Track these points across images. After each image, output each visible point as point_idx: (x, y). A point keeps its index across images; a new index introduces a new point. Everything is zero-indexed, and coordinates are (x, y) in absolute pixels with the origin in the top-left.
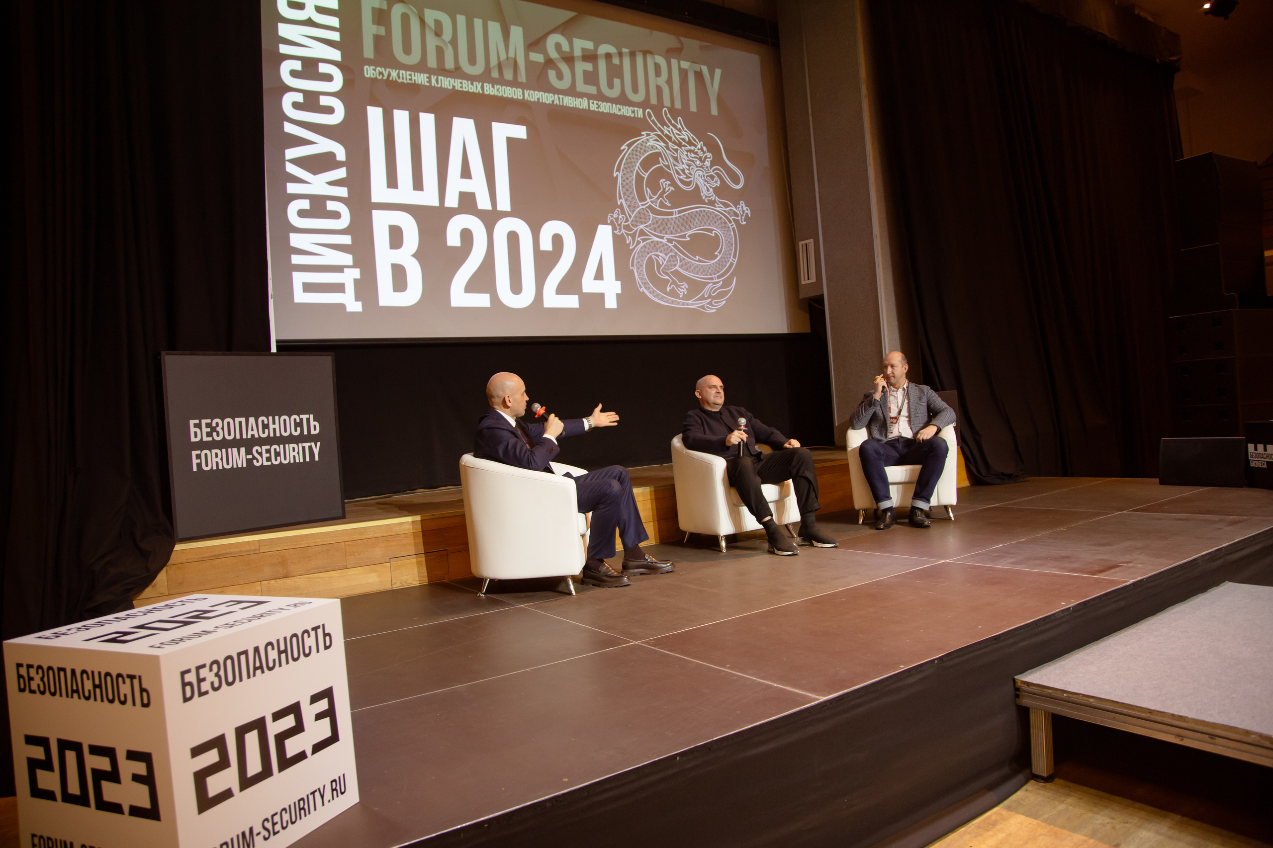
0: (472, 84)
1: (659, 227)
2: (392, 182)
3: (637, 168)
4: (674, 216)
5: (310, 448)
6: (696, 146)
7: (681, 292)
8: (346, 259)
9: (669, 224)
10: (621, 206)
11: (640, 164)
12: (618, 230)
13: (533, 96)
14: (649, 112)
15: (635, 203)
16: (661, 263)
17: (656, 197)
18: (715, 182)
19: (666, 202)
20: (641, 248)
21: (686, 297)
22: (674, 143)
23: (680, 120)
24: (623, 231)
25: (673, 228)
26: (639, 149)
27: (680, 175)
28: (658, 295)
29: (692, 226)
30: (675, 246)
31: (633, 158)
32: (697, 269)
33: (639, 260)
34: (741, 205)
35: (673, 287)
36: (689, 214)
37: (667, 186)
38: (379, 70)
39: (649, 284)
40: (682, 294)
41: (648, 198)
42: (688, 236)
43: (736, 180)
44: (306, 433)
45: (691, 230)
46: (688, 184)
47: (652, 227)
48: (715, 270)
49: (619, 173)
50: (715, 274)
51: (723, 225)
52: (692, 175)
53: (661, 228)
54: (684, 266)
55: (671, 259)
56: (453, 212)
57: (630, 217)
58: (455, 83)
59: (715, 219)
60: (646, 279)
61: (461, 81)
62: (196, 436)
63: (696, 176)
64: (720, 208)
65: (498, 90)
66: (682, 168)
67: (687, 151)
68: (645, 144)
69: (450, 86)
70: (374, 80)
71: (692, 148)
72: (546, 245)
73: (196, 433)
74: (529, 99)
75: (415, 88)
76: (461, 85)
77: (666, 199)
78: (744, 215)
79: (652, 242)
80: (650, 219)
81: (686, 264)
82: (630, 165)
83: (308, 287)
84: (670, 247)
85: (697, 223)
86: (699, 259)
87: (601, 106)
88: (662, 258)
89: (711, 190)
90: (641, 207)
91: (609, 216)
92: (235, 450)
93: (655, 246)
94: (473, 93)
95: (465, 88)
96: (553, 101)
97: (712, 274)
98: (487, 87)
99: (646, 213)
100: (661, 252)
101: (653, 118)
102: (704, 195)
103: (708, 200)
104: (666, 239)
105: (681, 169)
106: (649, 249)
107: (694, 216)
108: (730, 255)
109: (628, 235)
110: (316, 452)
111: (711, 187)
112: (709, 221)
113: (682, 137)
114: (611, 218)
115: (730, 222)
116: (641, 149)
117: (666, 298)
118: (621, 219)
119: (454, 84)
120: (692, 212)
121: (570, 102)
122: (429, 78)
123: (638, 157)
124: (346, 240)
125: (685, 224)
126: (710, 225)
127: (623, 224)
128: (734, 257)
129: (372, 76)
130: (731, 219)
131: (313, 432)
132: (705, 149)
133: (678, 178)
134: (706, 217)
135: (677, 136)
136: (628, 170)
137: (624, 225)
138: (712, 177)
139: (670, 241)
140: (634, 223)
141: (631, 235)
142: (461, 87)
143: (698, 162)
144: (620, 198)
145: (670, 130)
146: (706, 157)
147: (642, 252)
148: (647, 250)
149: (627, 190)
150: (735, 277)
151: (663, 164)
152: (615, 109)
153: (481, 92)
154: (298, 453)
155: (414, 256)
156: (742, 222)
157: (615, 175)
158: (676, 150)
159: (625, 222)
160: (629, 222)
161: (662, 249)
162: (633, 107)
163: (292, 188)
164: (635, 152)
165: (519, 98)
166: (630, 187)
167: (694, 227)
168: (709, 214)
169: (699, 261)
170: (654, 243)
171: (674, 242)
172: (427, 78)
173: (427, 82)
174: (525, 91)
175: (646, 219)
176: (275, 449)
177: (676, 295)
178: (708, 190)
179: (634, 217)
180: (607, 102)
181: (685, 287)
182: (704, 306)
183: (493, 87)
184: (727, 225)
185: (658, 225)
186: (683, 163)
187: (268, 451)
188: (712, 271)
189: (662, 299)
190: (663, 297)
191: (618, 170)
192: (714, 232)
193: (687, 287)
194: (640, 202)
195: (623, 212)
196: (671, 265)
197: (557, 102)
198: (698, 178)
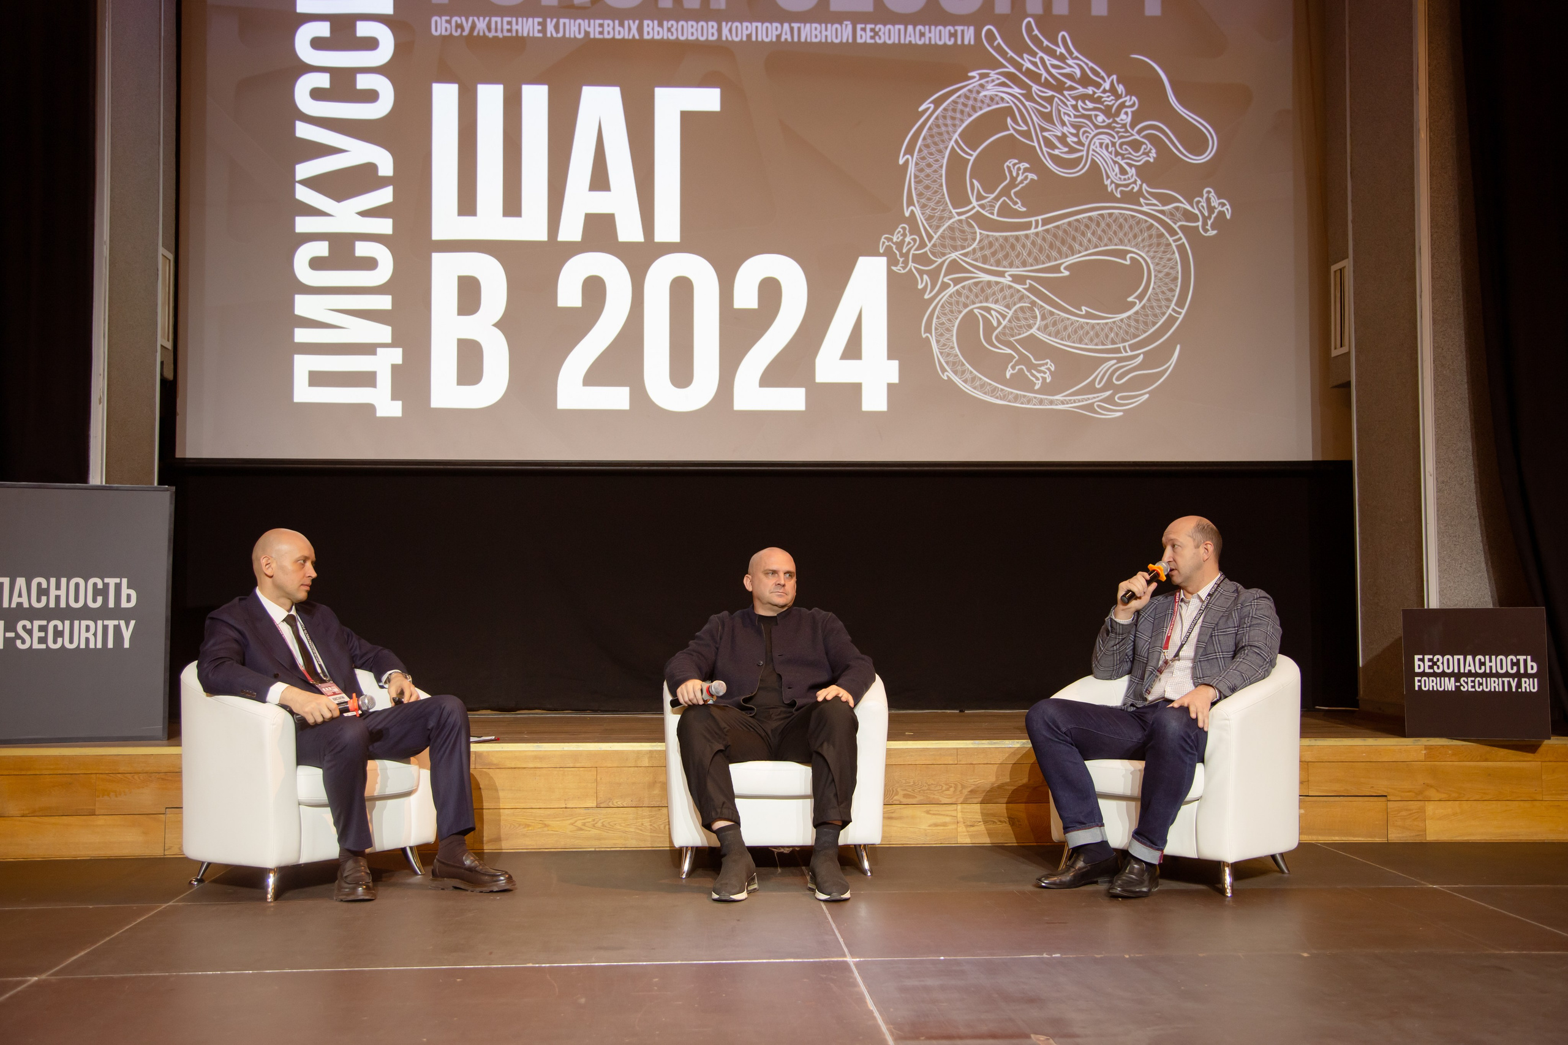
0: (622, 25)
1: (994, 254)
2: (467, 205)
3: (952, 143)
4: (1033, 230)
6: (1098, 86)
7: (1037, 379)
8: (382, 333)
9: (1019, 247)
10: (912, 220)
11: (960, 135)
12: (901, 265)
13: (738, 31)
14: (989, 32)
15: (943, 211)
16: (995, 324)
17: (992, 196)
18: (1144, 153)
19: (1015, 203)
20: (950, 296)
21: (1047, 389)
22: (1047, 85)
23: (1063, 37)
24: (911, 265)
25: (1029, 254)
26: (960, 107)
27: (1054, 147)
28: (982, 387)
29: (1077, 246)
30: (1032, 289)
31: (946, 125)
32: (1081, 332)
33: (943, 319)
34: (1205, 195)
35: (1021, 370)
36: (1069, 224)
37: (1021, 172)
38: (456, 22)
39: (963, 365)
40: (1040, 382)
41: (973, 200)
42: (1065, 268)
43: (1197, 144)
44: (111, 604)
45: (1073, 255)
46: (1075, 163)
47: (979, 254)
48: (1127, 333)
49: (912, 157)
50: (1124, 341)
51: (1155, 240)
52: (1083, 145)
53: (1000, 255)
54: (1053, 327)
55: (1021, 315)
56: (573, 249)
57: (930, 238)
58: (589, 26)
59: (1136, 230)
60: (956, 355)
61: (601, 21)
63: (1092, 147)
64: (1150, 206)
65: (669, 30)
66: (1059, 134)
67: (1076, 98)
68: (974, 95)
69: (580, 33)
70: (446, 39)
71: (1090, 90)
72: (746, 297)
74: (730, 39)
75: (518, 43)
76: (601, 29)
77: (1015, 199)
78: (1213, 216)
79: (976, 284)
80: (974, 240)
81: (1055, 324)
82: (937, 137)
83: (317, 379)
84: (1019, 291)
85: (1089, 241)
86: (1086, 311)
87: (881, 34)
88: (998, 313)
89: (1132, 172)
90: (957, 218)
91: (883, 240)
93: (982, 290)
94: (623, 40)
95: (609, 33)
96: (779, 37)
97: (1117, 340)
98: (648, 26)
99: (966, 228)
100: (996, 302)
101: (999, 40)
102: (1112, 182)
103: (1122, 192)
104: (1010, 275)
105: (1056, 136)
106: (967, 297)
107: (1082, 228)
108: (1169, 300)
109: (921, 273)
110: (127, 634)
111: (1130, 165)
112: (1121, 235)
113: (1068, 70)
114: (887, 244)
115: (1173, 232)
116: (965, 105)
117: (1002, 390)
118: (909, 243)
119: (588, 29)
120: (1077, 220)
121: (814, 32)
122: (543, 25)
123: (957, 122)
124: (384, 302)
125: (1058, 244)
126: (1121, 242)
127: (912, 252)
128: (1181, 303)
129: (444, 33)
130: (1176, 227)
131: (124, 604)
132: (1120, 89)
133: (1048, 153)
134: (1114, 227)
135: (1053, 71)
136: (933, 149)
137: (913, 254)
138: (1136, 145)
139: (1017, 279)
140: (939, 249)
141: (927, 272)
142: (601, 33)
143: (1101, 117)
144: (910, 203)
145: (1037, 60)
146: (1122, 106)
147: (951, 304)
148: (963, 299)
149: (927, 187)
150: (1178, 347)
151: (1014, 129)
152: (912, 35)
153: (637, 37)
154: (95, 635)
155: (496, 325)
156: (1206, 231)
157: (901, 162)
158: (1049, 100)
159: (917, 249)
160: (927, 249)
161: (1000, 296)
162: (953, 25)
163: (303, 225)
164: (950, 113)
165: (711, 38)
166: (935, 181)
167: (1081, 249)
168: (1121, 220)
169: (1088, 316)
170: (980, 286)
171: (1028, 281)
172: (539, 24)
173: (539, 31)
174: (724, 24)
175: (966, 240)
177: (1029, 386)
178: (1123, 171)
179: (938, 238)
180: (893, 24)
181: (1049, 369)
182: (1093, 403)
183: (661, 25)
184: (1163, 241)
185: (993, 250)
186: (1063, 124)
187: (43, 629)
188: (1117, 334)
189: (993, 392)
190: (995, 389)
191: (910, 151)
192: (1129, 256)
193: (1053, 369)
194: (954, 208)
195: (915, 229)
196: (1020, 327)
197: (786, 36)
198: (1098, 150)
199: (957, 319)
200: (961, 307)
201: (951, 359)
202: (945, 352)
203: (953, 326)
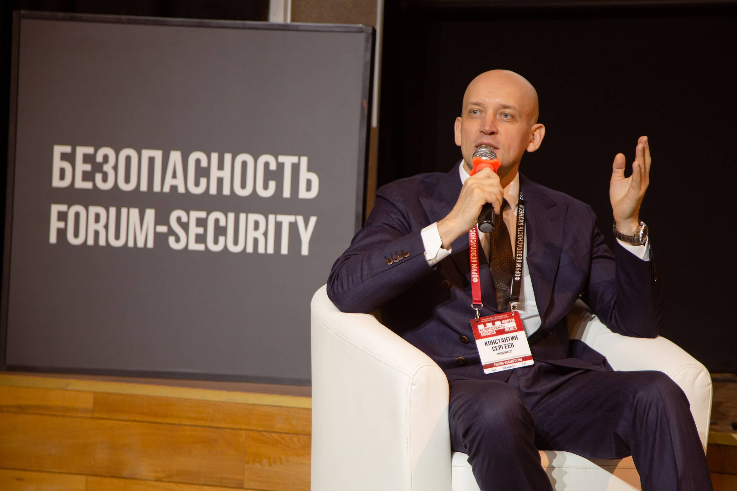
5: (293, 227)
44: (287, 193)
62: (62, 176)
73: (62, 172)
92: (135, 212)
110: (306, 236)
131: (303, 194)
154: (265, 234)
176: (217, 221)
187: (202, 223)
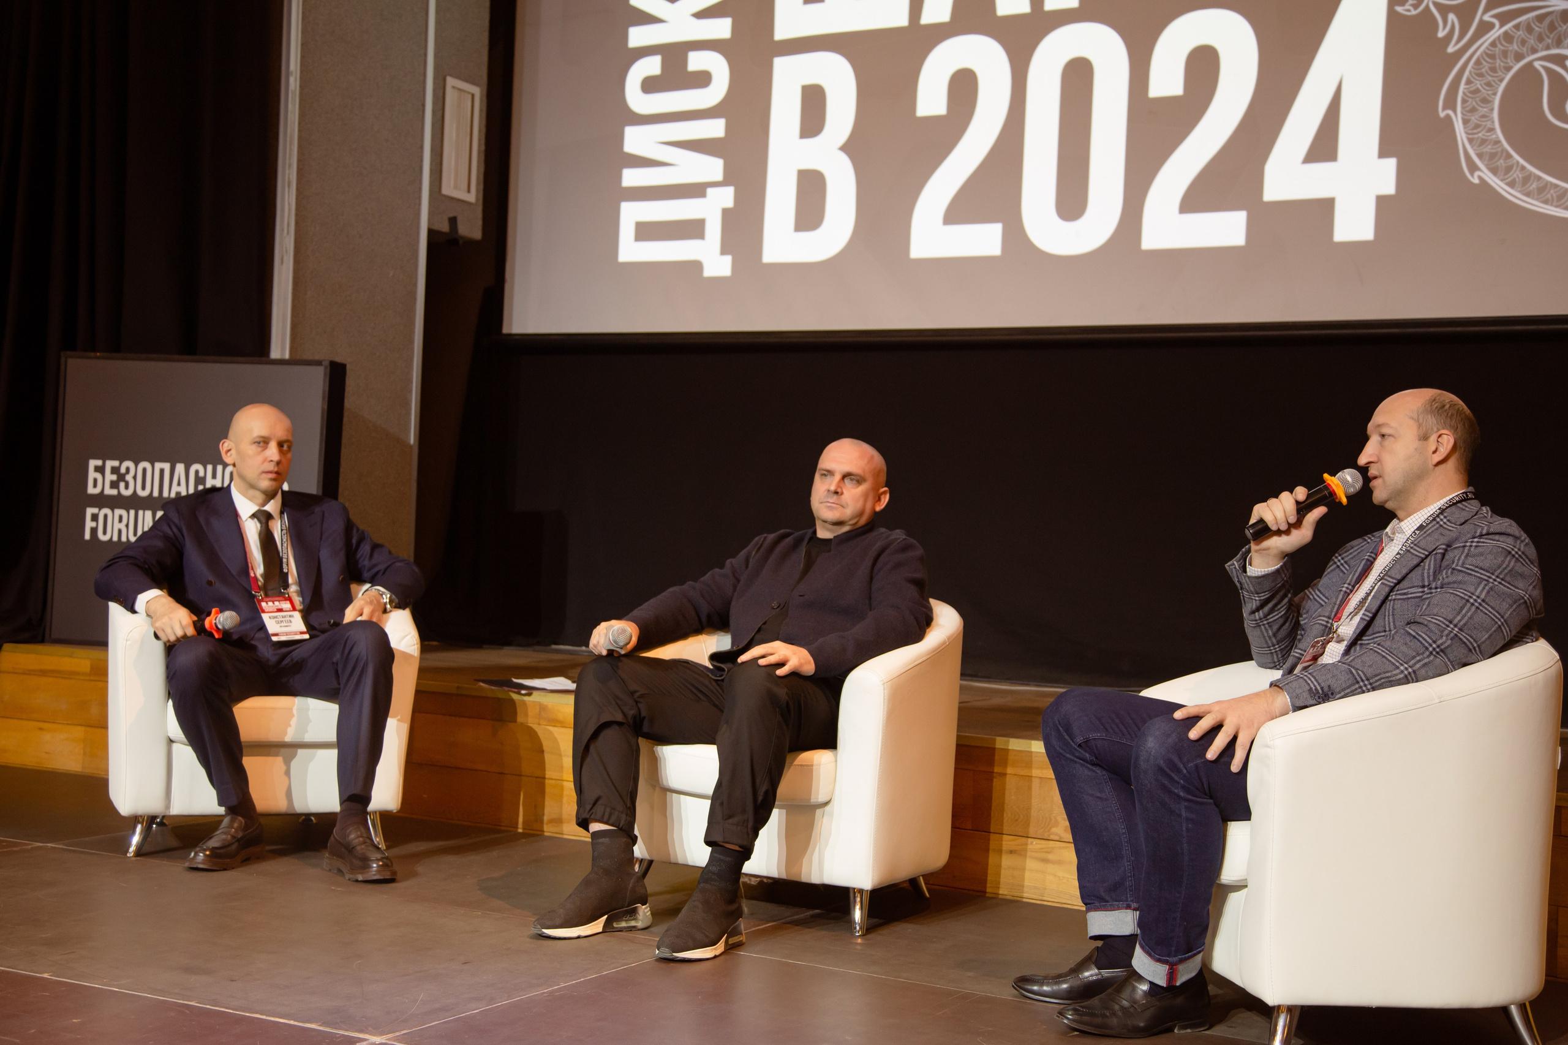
8: (710, 169)
12: (1410, 2)
20: (1493, 44)
39: (1509, 156)
60: (1498, 142)
62: (95, 486)
72: (1167, 79)
73: (95, 481)
79: (1542, 19)
92: (149, 514)
93: (1552, 27)
106: (1523, 42)
109: (1444, 9)
124: (718, 128)
141: (1455, 9)
170: (1548, 22)
189: (1560, 199)
190: (1563, 193)
199: (1501, 81)
200: (1510, 61)
201: (1488, 149)
202: (1478, 138)
203: (1495, 94)
